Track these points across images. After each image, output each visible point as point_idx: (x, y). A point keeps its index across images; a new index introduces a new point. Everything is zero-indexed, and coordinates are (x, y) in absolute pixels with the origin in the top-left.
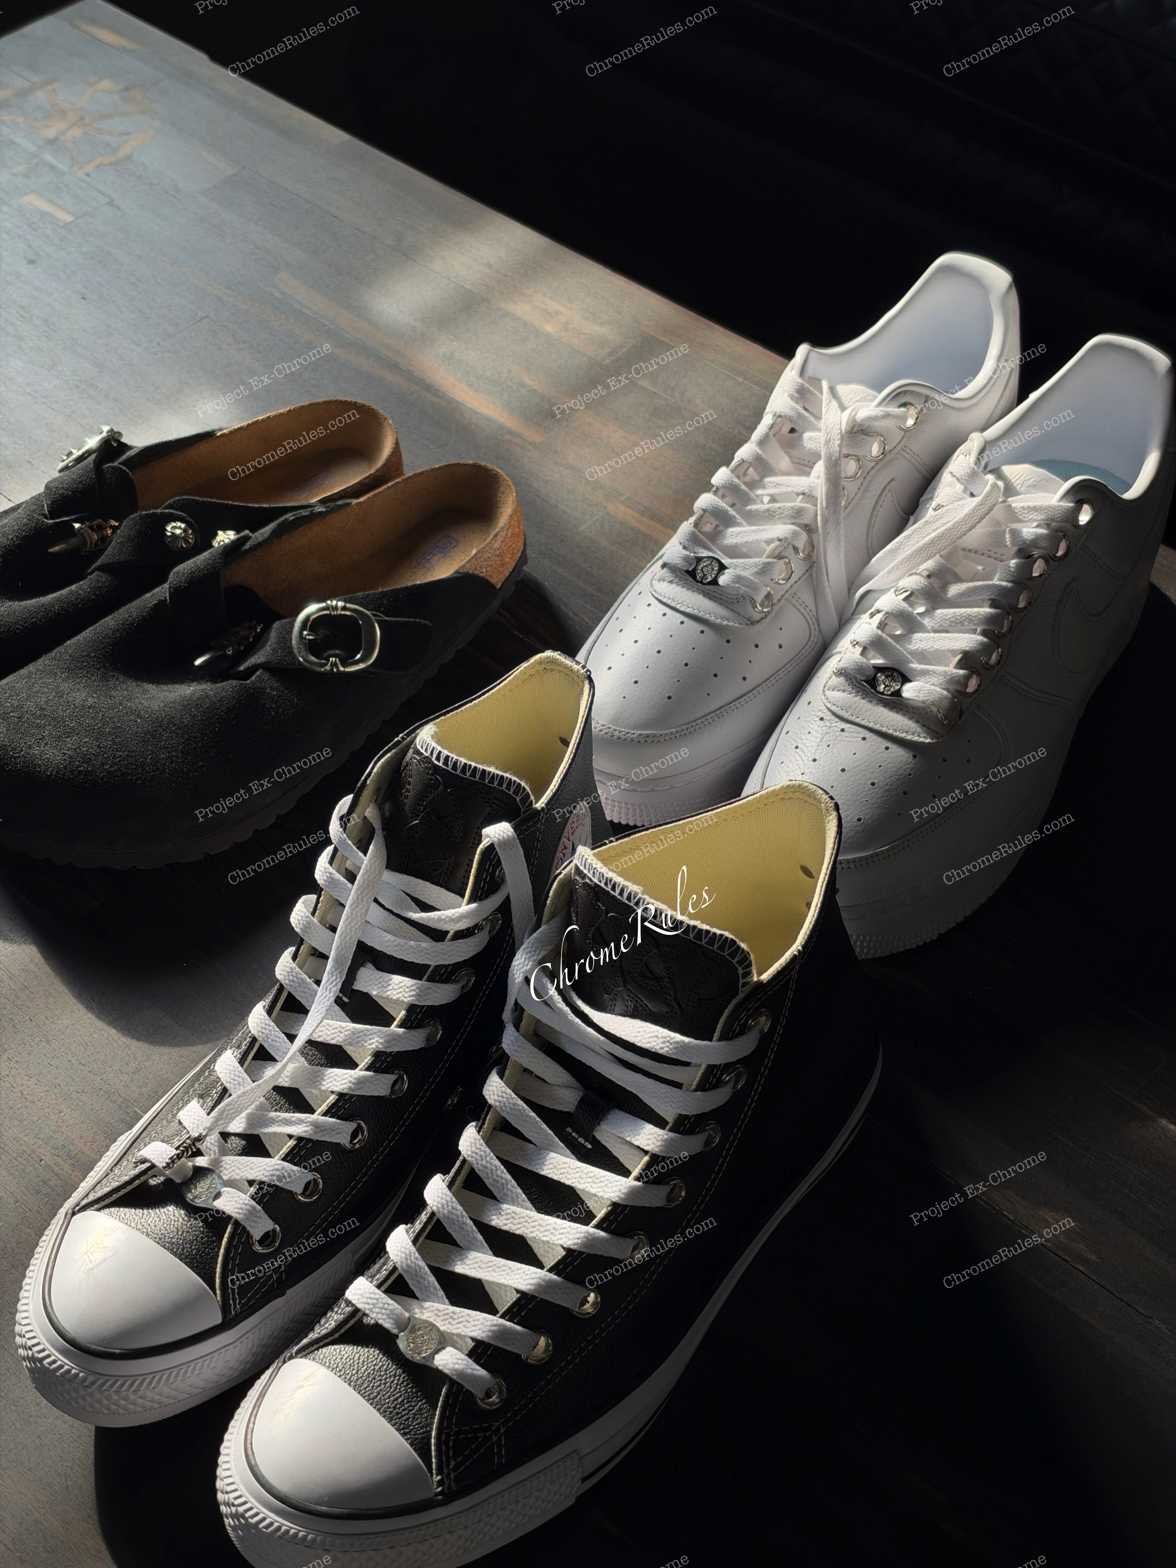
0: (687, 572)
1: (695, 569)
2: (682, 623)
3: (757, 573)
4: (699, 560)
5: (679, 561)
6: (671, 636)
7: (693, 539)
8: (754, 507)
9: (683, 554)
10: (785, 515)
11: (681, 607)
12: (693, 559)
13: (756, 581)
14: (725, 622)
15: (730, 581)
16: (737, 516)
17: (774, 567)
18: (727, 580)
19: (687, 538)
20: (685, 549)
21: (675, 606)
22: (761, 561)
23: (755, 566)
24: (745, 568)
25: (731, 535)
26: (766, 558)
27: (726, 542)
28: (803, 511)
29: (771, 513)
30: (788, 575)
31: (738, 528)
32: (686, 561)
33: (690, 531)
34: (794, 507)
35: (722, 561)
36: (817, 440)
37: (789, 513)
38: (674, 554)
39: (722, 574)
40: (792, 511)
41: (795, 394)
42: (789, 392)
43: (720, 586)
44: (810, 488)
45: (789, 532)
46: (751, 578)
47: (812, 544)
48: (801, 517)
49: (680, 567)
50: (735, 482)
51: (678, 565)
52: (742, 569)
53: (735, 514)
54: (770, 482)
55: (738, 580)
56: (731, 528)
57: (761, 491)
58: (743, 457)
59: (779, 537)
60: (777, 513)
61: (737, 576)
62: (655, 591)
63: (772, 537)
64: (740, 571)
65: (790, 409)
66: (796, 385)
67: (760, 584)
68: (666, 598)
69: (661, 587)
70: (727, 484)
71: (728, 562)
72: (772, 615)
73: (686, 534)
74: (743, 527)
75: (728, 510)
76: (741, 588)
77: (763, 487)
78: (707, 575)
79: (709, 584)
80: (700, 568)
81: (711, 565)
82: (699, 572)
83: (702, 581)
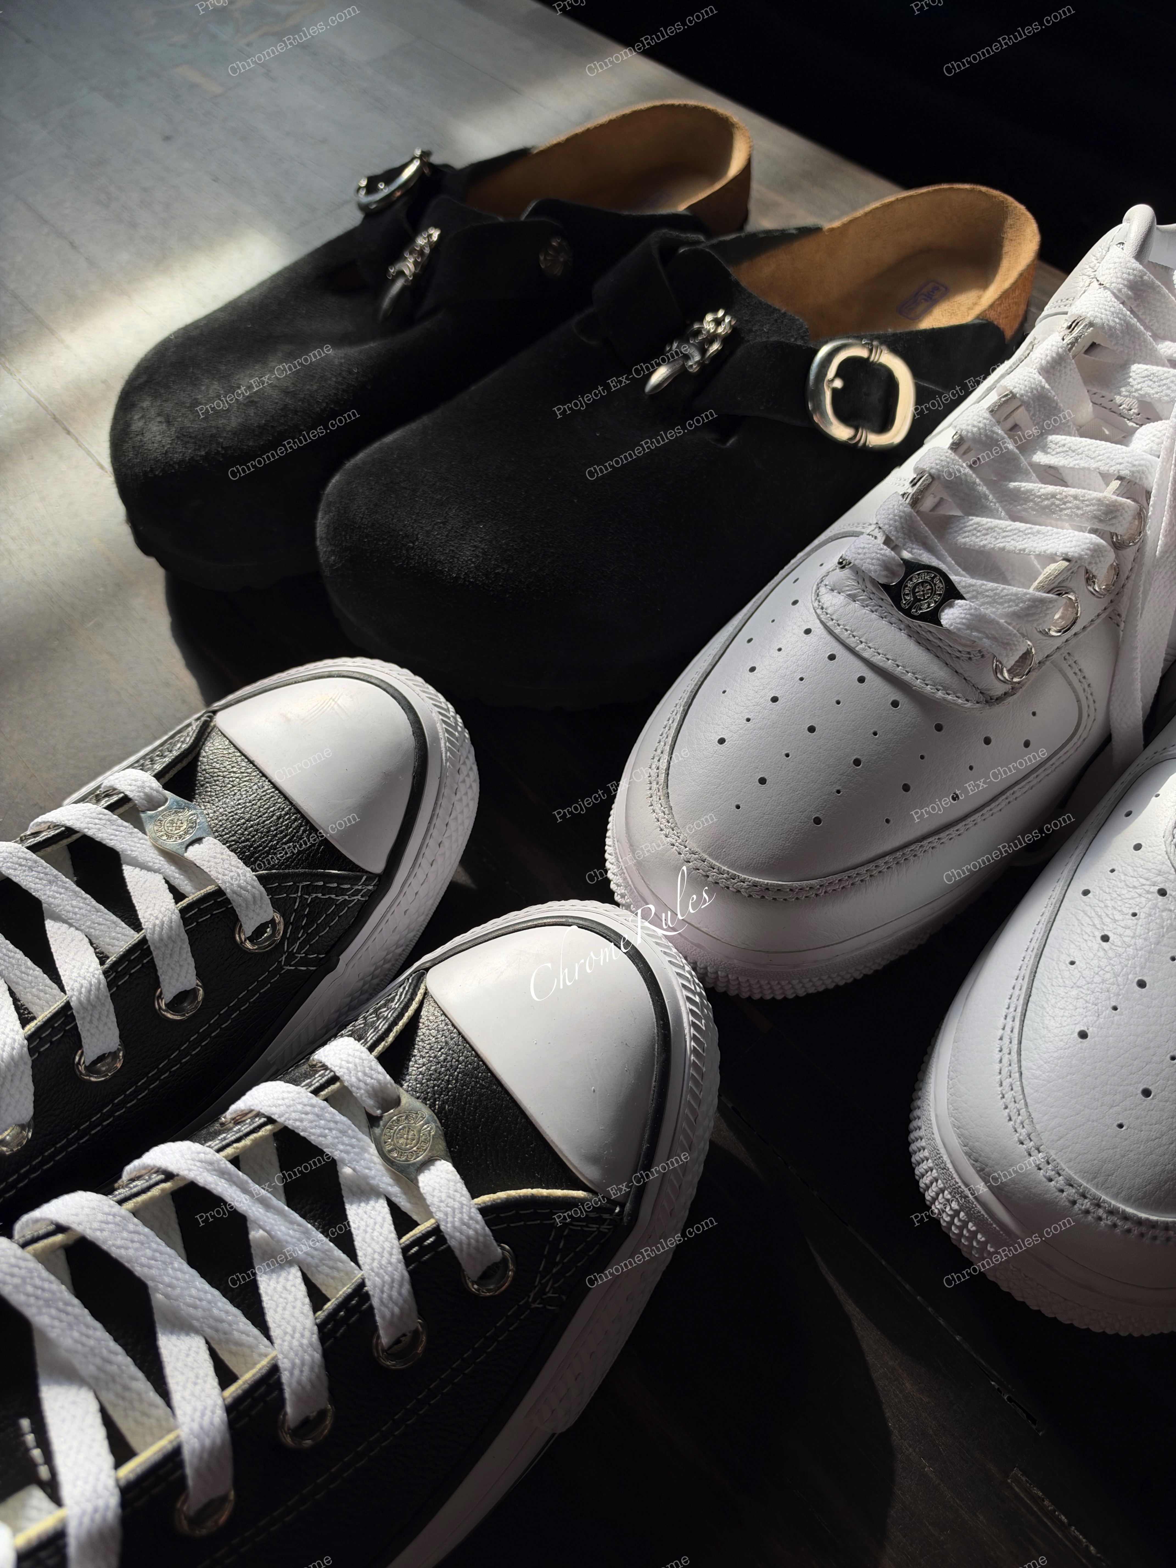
0: (886, 587)
1: (901, 584)
2: (861, 680)
3: (1016, 616)
4: (911, 567)
5: (873, 564)
6: (838, 702)
7: (903, 527)
8: (1025, 486)
9: (882, 552)
10: (1080, 512)
11: (864, 649)
12: (900, 565)
13: (1008, 629)
14: (940, 694)
15: (963, 624)
16: (991, 497)
17: (1048, 609)
18: (958, 621)
19: (891, 522)
20: (885, 543)
21: (853, 645)
22: (1026, 594)
23: (1014, 601)
24: (995, 601)
25: (975, 529)
26: (1038, 589)
27: (963, 540)
28: (1118, 510)
29: (1058, 502)
30: (1070, 622)
31: (989, 520)
32: (887, 566)
33: (904, 512)
34: (1099, 500)
35: (953, 578)
36: (1164, 382)
37: (1088, 509)
38: (864, 548)
39: (951, 606)
40: (1095, 508)
41: (1125, 290)
42: (1114, 285)
43: (941, 625)
44: (1134, 469)
45: (1085, 546)
46: (1002, 621)
47: (1117, 570)
48: (1114, 521)
49: (873, 575)
50: (997, 434)
51: (870, 571)
52: (988, 603)
53: (987, 492)
54: (1056, 444)
55: (978, 622)
56: (977, 516)
57: (1040, 458)
58: (1015, 391)
59: (1066, 554)
60: (1069, 505)
61: (976, 616)
62: (822, 608)
63: (1053, 551)
64: (983, 604)
65: (1113, 313)
66: (1129, 274)
67: (1015, 635)
68: (839, 625)
69: (833, 601)
70: (980, 434)
71: (963, 584)
72: (1024, 688)
73: (895, 516)
74: (1000, 519)
75: (975, 483)
76: (981, 639)
77: (1044, 449)
78: (920, 600)
79: (923, 617)
80: (910, 584)
81: (931, 582)
82: (907, 592)
83: (910, 608)
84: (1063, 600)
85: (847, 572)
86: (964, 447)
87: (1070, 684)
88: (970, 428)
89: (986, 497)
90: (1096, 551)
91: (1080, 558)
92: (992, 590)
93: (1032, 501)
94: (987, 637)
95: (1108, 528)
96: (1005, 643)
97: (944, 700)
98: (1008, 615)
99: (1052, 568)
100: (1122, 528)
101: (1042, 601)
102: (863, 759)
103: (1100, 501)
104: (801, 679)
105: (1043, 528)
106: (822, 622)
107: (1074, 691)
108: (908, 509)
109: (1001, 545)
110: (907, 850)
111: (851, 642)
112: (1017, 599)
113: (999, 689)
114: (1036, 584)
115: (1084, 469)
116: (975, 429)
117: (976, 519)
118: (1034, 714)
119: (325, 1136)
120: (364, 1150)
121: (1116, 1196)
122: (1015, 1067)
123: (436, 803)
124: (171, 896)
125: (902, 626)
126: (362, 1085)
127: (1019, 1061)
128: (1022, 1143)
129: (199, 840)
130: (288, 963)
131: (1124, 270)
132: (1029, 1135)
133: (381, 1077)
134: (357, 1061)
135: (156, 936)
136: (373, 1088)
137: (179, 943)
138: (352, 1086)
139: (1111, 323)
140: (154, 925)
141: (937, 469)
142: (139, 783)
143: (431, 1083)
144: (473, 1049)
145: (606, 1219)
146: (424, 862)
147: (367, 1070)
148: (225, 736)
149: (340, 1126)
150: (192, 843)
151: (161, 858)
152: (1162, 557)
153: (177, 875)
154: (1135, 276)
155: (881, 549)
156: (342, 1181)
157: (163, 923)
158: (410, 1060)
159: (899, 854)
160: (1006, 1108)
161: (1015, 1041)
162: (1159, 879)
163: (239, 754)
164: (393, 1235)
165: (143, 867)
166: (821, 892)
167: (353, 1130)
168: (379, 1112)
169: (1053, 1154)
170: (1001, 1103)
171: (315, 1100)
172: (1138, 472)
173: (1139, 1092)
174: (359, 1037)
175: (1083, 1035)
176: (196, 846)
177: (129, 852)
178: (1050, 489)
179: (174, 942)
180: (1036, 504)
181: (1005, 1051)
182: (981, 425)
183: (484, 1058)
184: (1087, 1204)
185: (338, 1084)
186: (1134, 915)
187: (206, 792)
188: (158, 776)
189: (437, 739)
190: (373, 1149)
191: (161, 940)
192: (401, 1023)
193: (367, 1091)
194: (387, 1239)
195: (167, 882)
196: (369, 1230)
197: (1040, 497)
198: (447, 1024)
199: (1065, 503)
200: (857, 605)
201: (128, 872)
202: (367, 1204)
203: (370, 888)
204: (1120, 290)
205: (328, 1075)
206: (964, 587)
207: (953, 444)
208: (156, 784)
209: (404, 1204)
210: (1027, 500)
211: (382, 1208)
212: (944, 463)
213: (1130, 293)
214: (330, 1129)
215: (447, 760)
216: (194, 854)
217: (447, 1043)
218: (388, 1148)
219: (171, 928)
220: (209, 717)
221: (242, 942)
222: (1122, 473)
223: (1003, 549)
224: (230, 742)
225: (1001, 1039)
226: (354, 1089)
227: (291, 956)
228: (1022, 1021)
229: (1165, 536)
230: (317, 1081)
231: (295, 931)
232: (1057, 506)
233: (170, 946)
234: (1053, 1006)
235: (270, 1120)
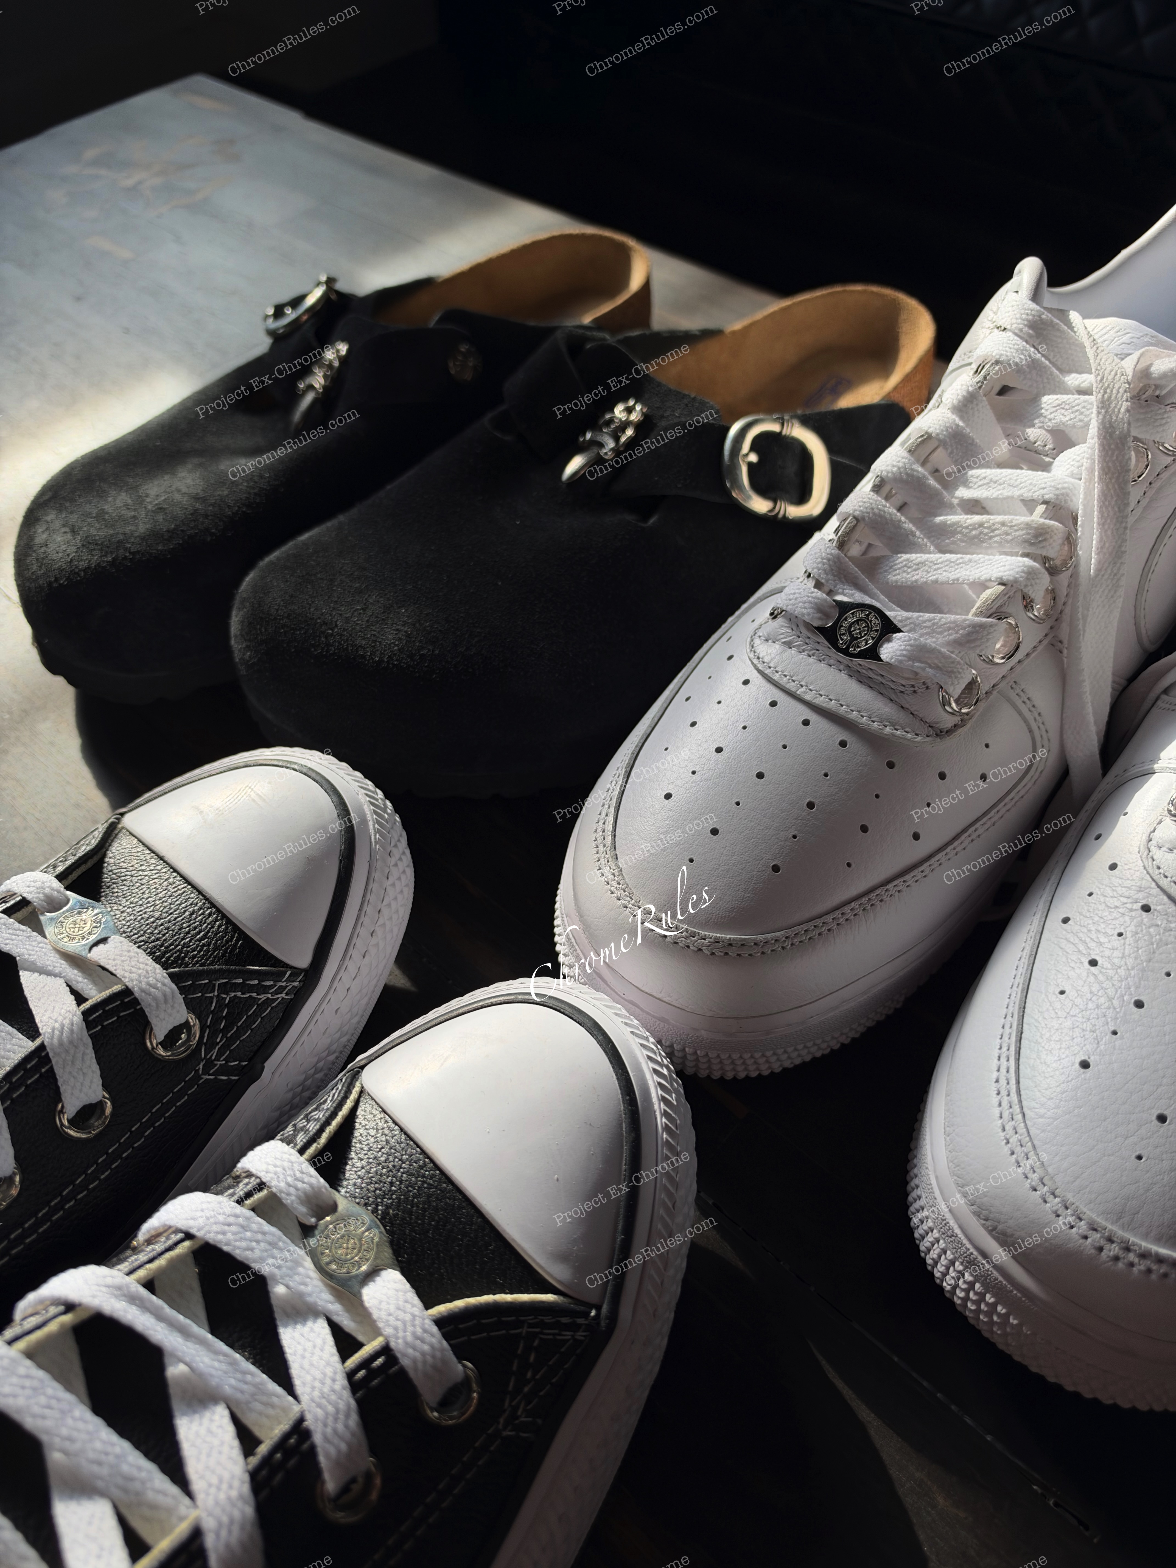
0: (821, 630)
1: (836, 625)
2: (806, 723)
3: (958, 643)
4: (844, 608)
5: (805, 608)
6: (785, 747)
7: (832, 570)
8: (951, 519)
9: (814, 595)
10: (1010, 537)
11: (805, 693)
12: (833, 607)
13: (951, 657)
14: (888, 730)
15: (904, 656)
16: (918, 533)
17: (989, 634)
18: (898, 653)
19: (820, 566)
20: (815, 587)
21: (794, 690)
22: (965, 620)
23: (953, 629)
24: (934, 631)
25: (905, 566)
26: (976, 615)
27: (894, 578)
28: (1047, 533)
29: (986, 531)
30: (1012, 648)
31: (918, 555)
32: (820, 608)
33: (831, 554)
34: (1027, 524)
35: (888, 613)
36: (1076, 408)
37: (1017, 533)
38: (794, 594)
39: (889, 640)
40: (1024, 532)
41: (1026, 329)
42: (1014, 326)
43: (882, 661)
44: (1057, 492)
45: (1019, 569)
46: (943, 650)
47: (1053, 594)
48: (1044, 544)
49: (807, 618)
50: (917, 471)
51: (803, 615)
52: (927, 634)
53: (914, 529)
54: (977, 477)
55: (920, 653)
56: (906, 553)
57: (963, 493)
58: (930, 431)
59: (1001, 578)
60: (997, 532)
61: (917, 646)
62: (758, 658)
63: (987, 576)
64: (922, 635)
65: (1017, 350)
66: (1027, 314)
67: (959, 663)
68: (777, 672)
69: (770, 652)
70: (901, 473)
71: (900, 618)
72: (974, 719)
73: (823, 559)
74: (930, 553)
75: (900, 521)
76: (924, 669)
77: (966, 484)
78: (857, 638)
79: (862, 655)
80: (845, 624)
81: (866, 619)
82: (843, 632)
83: (848, 647)
84: (1003, 624)
85: (780, 620)
86: (885, 490)
87: (1020, 713)
88: (889, 468)
89: (913, 534)
90: (1030, 574)
91: (1016, 581)
92: (930, 621)
93: (961, 532)
94: (930, 667)
95: (1039, 552)
96: (949, 670)
97: (893, 735)
98: (949, 643)
99: (988, 594)
100: (1054, 550)
101: (982, 626)
102: (816, 802)
103: (1028, 526)
104: (745, 728)
105: (975, 557)
106: (760, 672)
107: (1026, 721)
108: (836, 551)
109: (934, 578)
110: (872, 895)
111: (792, 686)
112: (956, 626)
113: (948, 722)
114: (974, 610)
115: (1007, 498)
116: (895, 469)
117: (905, 556)
118: (987, 746)
119: (252, 1249)
120: (297, 1263)
121: (1146, 1236)
122: (1017, 1108)
123: (366, 889)
124: (73, 997)
125: (842, 667)
126: (292, 1190)
127: (1020, 1101)
128: (1035, 1190)
129: (104, 940)
130: (206, 1072)
131: (1023, 312)
132: (1041, 1180)
133: (313, 1181)
134: (286, 1164)
135: (55, 1041)
136: (305, 1193)
137: (82, 1048)
138: (281, 1191)
139: (1017, 360)
140: (53, 1029)
141: (861, 511)
142: (38, 884)
143: (372, 1187)
144: (418, 1146)
145: (581, 1325)
146: (355, 953)
147: (298, 1175)
148: (133, 836)
149: (269, 1238)
150: (96, 944)
151: (63, 962)
152: (1096, 576)
153: (80, 979)
154: (1034, 316)
155: (812, 593)
156: (274, 1301)
157: (62, 1026)
158: (346, 1164)
159: (864, 900)
160: (1013, 1153)
161: (1013, 1081)
162: (1141, 895)
163: (148, 852)
164: (336, 1358)
165: (43, 971)
166: (788, 944)
167: (284, 1241)
168: (313, 1220)
169: (1070, 1197)
170: (1006, 1150)
171: (239, 1209)
172: (1063, 494)
173: (1154, 1117)
174: (288, 1141)
175: (1085, 1065)
176: (101, 946)
177: (26, 957)
178: (976, 518)
179: (76, 1047)
180: (965, 535)
181: (1004, 1093)
182: (901, 464)
183: (430, 1154)
184: (1114, 1249)
185: (265, 1192)
186: (1120, 935)
187: (113, 893)
188: (60, 877)
189: (364, 821)
190: (308, 1263)
191: (61, 1044)
192: (335, 1123)
193: (299, 1197)
194: (328, 1364)
195: (68, 985)
196: (307, 1355)
197: (967, 528)
198: (386, 1122)
199: (993, 531)
200: (793, 651)
201: (26, 978)
202: (304, 1324)
203: (296, 984)
204: (1021, 330)
205: (253, 1182)
206: (901, 621)
207: (874, 486)
208: (57, 884)
209: (347, 1323)
210: (954, 533)
211: (320, 1331)
212: (867, 505)
213: (1031, 332)
214: (258, 1242)
215: (376, 843)
216: (99, 955)
217: (387, 1142)
218: (326, 1260)
219: (72, 1031)
220: (116, 818)
221: (153, 1048)
222: (1047, 497)
223: (936, 582)
224: (139, 840)
225: (997, 1081)
226: (283, 1195)
227: (209, 1064)
228: (1018, 1060)
229: (1098, 554)
230: (241, 1190)
231: (213, 1035)
232: (986, 534)
233: (72, 1051)
234: (1049, 1040)
235: (189, 1236)
